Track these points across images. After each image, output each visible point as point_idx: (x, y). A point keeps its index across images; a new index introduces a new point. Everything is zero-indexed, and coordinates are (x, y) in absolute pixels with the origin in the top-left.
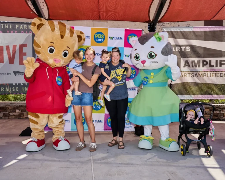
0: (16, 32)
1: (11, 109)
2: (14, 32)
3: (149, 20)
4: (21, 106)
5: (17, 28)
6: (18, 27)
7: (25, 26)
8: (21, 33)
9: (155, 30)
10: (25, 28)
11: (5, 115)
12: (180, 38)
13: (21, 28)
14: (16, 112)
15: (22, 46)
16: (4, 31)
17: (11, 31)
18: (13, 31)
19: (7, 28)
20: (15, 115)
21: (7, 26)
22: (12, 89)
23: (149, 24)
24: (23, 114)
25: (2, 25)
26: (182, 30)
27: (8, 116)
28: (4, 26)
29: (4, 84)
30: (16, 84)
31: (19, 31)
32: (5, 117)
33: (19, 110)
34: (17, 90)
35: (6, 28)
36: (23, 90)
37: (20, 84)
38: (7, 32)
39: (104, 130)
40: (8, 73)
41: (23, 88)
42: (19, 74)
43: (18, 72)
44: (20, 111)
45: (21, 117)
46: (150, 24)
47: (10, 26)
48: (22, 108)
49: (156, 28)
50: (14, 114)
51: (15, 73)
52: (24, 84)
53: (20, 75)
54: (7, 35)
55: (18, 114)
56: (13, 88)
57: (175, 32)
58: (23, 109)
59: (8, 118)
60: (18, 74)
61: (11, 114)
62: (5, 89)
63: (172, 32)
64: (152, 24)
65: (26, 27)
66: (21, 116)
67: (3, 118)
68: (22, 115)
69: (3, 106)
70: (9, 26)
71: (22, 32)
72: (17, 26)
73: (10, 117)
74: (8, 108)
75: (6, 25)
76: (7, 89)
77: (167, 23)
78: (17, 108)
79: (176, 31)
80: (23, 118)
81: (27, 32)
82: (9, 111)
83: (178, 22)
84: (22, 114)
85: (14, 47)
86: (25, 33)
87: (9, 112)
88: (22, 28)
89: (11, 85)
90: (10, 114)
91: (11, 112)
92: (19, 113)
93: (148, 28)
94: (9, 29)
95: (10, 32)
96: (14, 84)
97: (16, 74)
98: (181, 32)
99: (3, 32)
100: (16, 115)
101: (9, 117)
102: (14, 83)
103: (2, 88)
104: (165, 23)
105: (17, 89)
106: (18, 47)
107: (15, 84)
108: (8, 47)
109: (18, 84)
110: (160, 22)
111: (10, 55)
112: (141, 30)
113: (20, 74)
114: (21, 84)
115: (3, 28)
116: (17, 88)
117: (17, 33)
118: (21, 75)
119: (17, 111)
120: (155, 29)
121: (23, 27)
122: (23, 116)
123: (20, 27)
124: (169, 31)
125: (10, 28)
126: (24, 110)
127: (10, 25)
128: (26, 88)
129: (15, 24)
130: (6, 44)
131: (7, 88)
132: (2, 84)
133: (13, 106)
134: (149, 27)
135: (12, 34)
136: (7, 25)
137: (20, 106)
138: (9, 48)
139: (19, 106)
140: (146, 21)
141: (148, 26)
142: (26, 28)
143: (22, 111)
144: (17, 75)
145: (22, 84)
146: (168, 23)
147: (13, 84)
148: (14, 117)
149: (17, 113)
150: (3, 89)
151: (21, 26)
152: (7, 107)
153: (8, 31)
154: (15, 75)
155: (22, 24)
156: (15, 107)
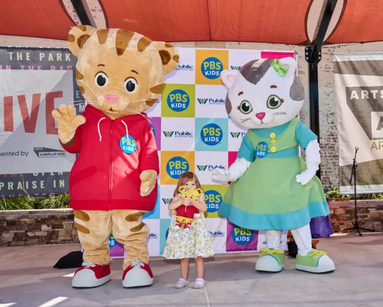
0: (40, 68)
1: (30, 225)
2: (36, 68)
3: (306, 39)
4: (53, 217)
5: (41, 60)
6: (42, 58)
7: (58, 54)
8: (49, 69)
9: (320, 60)
10: (58, 60)
11: (17, 238)
12: (367, 74)
13: (49, 60)
14: (41, 230)
15: (51, 97)
16: (15, 66)
17: (29, 66)
18: (33, 66)
19: (21, 59)
20: (38, 237)
21: (19, 56)
22: (31, 185)
23: (307, 49)
24: (56, 234)
25: (9, 54)
26: (370, 59)
27: (24, 239)
28: (14, 56)
29: (13, 175)
30: (40, 174)
31: (47, 66)
32: (18, 241)
33: (48, 226)
34: (42, 187)
35: (18, 59)
36: (55, 186)
37: (47, 174)
38: (20, 68)
39: (227, 251)
40: (22, 153)
41: (55, 181)
42: (45, 153)
43: (43, 148)
44: (51, 228)
45: (52, 241)
46: (309, 48)
47: (28, 57)
48: (53, 221)
49: (320, 56)
50: (38, 234)
51: (37, 151)
52: (57, 173)
53: (49, 154)
54: (21, 73)
55: (46, 234)
56: (34, 183)
57: (357, 62)
58: (56, 223)
59: (23, 243)
60: (43, 153)
61: (30, 234)
62: (15, 186)
63: (351, 62)
64: (312, 49)
65: (60, 57)
66: (51, 238)
67: (13, 243)
68: (54, 236)
69: (13, 218)
70: (24, 56)
71: (52, 67)
72: (42, 55)
73: (29, 242)
74: (25, 222)
75: (18, 54)
76: (20, 186)
77: (341, 45)
78: (44, 221)
79: (359, 60)
80: (56, 241)
81: (61, 67)
82: (27, 229)
83: (362, 43)
84: (53, 233)
85: (36, 97)
86: (58, 68)
87: (27, 231)
88: (52, 60)
89: (29, 177)
90: (27, 236)
91: (30, 230)
92: (48, 232)
93: (306, 56)
94: (24, 62)
95: (26, 68)
96: (34, 175)
97: (40, 153)
98: (368, 61)
99: (13, 68)
100: (42, 237)
101: (26, 240)
102: (35, 172)
103: (9, 183)
104: (338, 45)
105: (42, 184)
106: (43, 98)
107: (37, 175)
108: (22, 99)
109: (43, 175)
110: (327, 43)
111: (27, 113)
112: (293, 52)
113: (47, 153)
114: (50, 173)
115: (11, 59)
116: (42, 182)
117: (43, 69)
118: (50, 156)
119: (44, 227)
120: (320, 58)
121: (55, 58)
122: (57, 237)
123: (47, 57)
124: (347, 60)
125: (28, 59)
126: (58, 225)
127: (27, 54)
128: (60, 181)
129: (38, 51)
130: (19, 92)
131: (20, 183)
132: (10, 175)
133: (36, 217)
134: (307, 54)
135: (31, 72)
136: (21, 53)
137: (49, 216)
138: (25, 99)
139: (47, 217)
140: (301, 42)
141: (306, 51)
142: (61, 60)
143: (53, 227)
144: (41, 155)
145: (53, 173)
146: (344, 44)
147: (32, 174)
148: (37, 240)
149: (45, 232)
150: (11, 184)
151: (51, 55)
152: (21, 220)
153: (23, 66)
154: (38, 155)
155: (52, 51)
156: (39, 219)
